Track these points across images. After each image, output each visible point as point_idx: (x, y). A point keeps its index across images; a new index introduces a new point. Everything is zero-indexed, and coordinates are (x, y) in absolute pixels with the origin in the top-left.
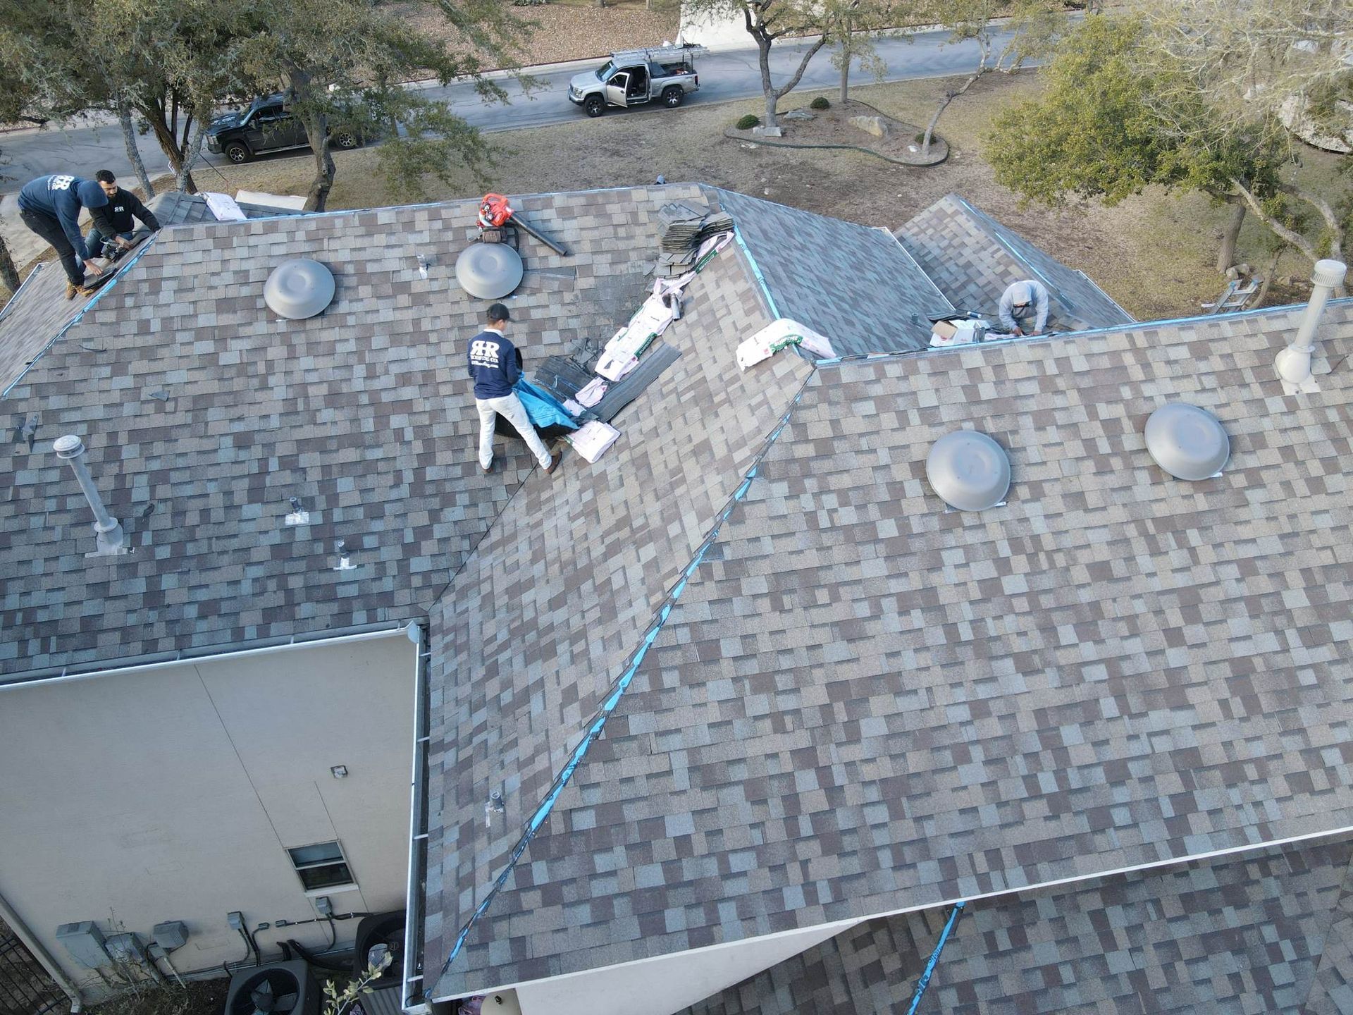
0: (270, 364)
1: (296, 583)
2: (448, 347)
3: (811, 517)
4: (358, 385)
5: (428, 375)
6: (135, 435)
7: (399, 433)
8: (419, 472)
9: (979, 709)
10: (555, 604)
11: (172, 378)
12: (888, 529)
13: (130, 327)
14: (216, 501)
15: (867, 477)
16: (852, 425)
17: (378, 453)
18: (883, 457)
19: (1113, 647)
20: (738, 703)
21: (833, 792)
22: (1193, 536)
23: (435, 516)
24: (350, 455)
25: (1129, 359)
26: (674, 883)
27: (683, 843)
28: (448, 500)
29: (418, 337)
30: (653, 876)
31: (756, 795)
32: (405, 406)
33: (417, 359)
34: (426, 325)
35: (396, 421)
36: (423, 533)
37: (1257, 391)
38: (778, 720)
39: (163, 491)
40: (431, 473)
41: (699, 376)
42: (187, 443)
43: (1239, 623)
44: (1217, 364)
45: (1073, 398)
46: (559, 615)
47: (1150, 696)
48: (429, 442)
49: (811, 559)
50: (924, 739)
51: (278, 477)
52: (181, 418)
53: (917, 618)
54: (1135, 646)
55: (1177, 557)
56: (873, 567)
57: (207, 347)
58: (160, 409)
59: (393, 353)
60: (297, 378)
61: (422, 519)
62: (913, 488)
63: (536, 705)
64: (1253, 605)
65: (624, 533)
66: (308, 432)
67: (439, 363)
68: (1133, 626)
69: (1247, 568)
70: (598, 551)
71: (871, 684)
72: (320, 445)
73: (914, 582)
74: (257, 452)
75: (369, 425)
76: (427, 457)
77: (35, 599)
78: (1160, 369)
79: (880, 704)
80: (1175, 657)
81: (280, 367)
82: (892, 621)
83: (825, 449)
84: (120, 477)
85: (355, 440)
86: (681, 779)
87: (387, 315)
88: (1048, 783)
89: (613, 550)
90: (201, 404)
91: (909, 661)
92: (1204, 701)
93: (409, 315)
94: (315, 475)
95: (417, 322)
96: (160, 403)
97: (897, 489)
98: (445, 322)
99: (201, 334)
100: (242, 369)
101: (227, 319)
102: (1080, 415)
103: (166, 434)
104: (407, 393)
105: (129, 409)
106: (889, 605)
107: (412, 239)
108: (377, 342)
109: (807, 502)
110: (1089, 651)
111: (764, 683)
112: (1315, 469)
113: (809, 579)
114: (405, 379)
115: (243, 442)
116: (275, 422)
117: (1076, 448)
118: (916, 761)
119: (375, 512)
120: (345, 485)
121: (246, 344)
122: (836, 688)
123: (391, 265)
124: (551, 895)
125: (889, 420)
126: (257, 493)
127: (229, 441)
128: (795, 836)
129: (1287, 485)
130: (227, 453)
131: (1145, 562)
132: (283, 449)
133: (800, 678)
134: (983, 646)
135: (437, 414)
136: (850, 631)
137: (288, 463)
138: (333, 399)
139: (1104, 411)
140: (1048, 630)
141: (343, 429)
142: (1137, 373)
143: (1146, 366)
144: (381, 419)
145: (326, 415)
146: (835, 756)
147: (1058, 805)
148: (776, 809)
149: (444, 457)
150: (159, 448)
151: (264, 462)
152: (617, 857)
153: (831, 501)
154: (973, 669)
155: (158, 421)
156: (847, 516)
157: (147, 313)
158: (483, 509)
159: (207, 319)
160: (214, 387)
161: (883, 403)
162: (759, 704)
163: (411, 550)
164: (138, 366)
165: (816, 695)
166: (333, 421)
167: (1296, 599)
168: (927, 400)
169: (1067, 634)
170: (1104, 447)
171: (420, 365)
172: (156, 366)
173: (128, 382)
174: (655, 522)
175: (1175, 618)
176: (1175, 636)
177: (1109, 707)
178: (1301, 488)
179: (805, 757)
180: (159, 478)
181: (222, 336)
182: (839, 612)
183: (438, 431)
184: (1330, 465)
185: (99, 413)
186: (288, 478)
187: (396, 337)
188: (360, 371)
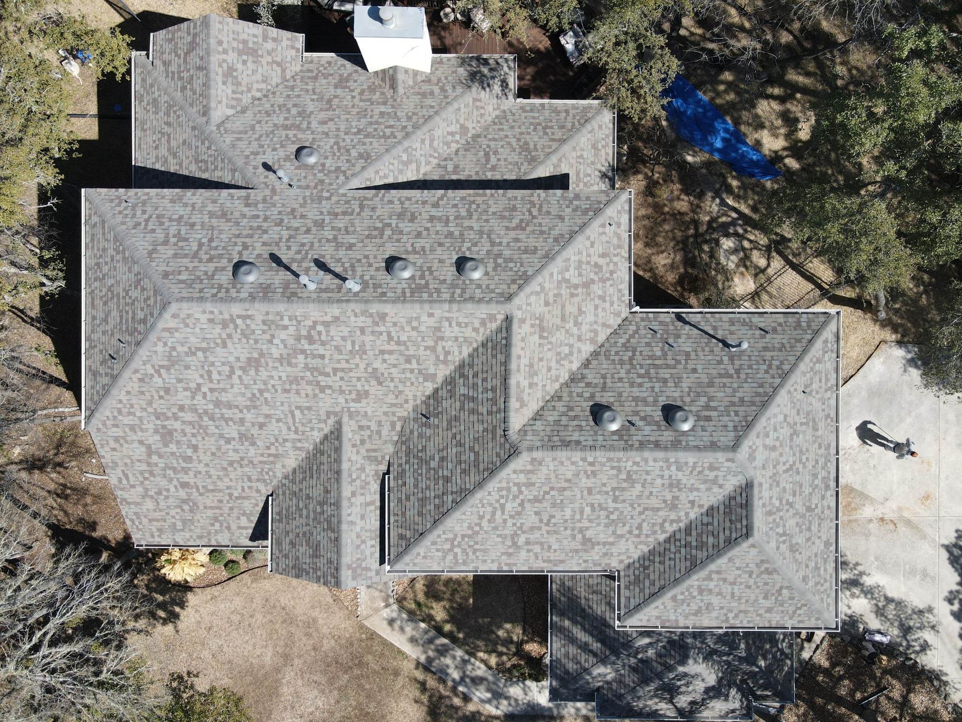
0: (689, 395)
1: (671, 328)
2: (625, 394)
3: (522, 265)
4: (657, 385)
5: (632, 385)
6: (731, 376)
7: (641, 368)
8: (634, 355)
9: (487, 221)
10: (593, 281)
11: (722, 394)
12: (500, 261)
13: (741, 414)
14: (701, 354)
15: (503, 273)
16: (505, 287)
17: (648, 362)
18: (496, 278)
19: (446, 229)
20: (550, 229)
21: (529, 211)
22: (410, 249)
23: (628, 341)
24: (657, 362)
25: (408, 295)
26: (571, 202)
27: (568, 207)
28: (624, 345)
29: (636, 399)
30: (575, 203)
31: (548, 213)
32: (640, 376)
33: (636, 392)
34: (633, 404)
35: (643, 371)
36: (632, 336)
37: (371, 282)
38: (540, 225)
39: (718, 358)
40: (630, 354)
41: (542, 341)
42: (715, 372)
43: (406, 230)
44: (379, 290)
45: (431, 287)
46: (592, 276)
47: (439, 219)
48: (631, 364)
49: (524, 256)
50: (503, 217)
51: (682, 358)
52: (717, 380)
53: (498, 241)
54: (438, 228)
55: (417, 245)
56: (507, 253)
57: (712, 404)
58: (724, 384)
59: (645, 395)
60: (679, 389)
61: (632, 340)
62: (490, 269)
63: (601, 251)
64: (401, 232)
65: (573, 290)
66: (674, 371)
67: (628, 390)
68: (437, 233)
69: (398, 241)
70: (580, 290)
71: (514, 229)
72: (668, 366)
73: (496, 248)
74: (690, 367)
75: (652, 371)
76: (631, 359)
77: (750, 332)
78: (399, 291)
79: (514, 225)
80: (429, 225)
81: (685, 394)
82: (505, 241)
83: (514, 281)
84: (733, 364)
85: (656, 366)
86: (567, 218)
87: (648, 409)
88: (474, 206)
89: (576, 286)
90: (711, 384)
91: (502, 233)
92: (425, 216)
93: (639, 408)
94: (669, 357)
95: (637, 405)
96: (725, 386)
97: (495, 269)
98: (626, 404)
99: (715, 409)
100: (698, 395)
101: (707, 413)
102: (431, 282)
103: (721, 376)
104: (640, 380)
105: (735, 385)
106: (504, 244)
107: (640, 438)
108: (651, 399)
109: (522, 269)
110: (452, 229)
111: (542, 232)
112: (364, 261)
113: (526, 252)
114: (640, 385)
115: (694, 371)
116: (685, 376)
117: (435, 274)
118: (507, 214)
119: (648, 344)
120: (659, 353)
121: (698, 403)
122: (524, 229)
123: (648, 428)
124: (600, 202)
125: (492, 287)
126: (687, 354)
127: (700, 371)
128: (541, 205)
129: (375, 257)
130: (699, 368)
131: (427, 246)
132: (681, 366)
133: (533, 232)
134: (481, 233)
135: (628, 372)
136: (517, 240)
137: (678, 362)
138: (665, 381)
139: (423, 282)
140: (461, 235)
141: (661, 371)
142: (407, 291)
143: (404, 292)
144: (648, 373)
145: (668, 376)
146: (527, 217)
147: (473, 202)
148: (544, 210)
149: (626, 358)
150: (723, 372)
151: (687, 363)
152: (583, 207)
153: (515, 269)
154: (486, 229)
155: (725, 380)
156: (511, 265)
157: (736, 419)
158: (612, 341)
159: (714, 414)
160: (707, 390)
161: (493, 291)
162: (544, 229)
163: (636, 332)
164: (736, 400)
165: (529, 229)
166: (665, 373)
167: (388, 232)
168: (478, 291)
169: (457, 233)
170: (427, 273)
171: (634, 389)
172: (729, 399)
173: (738, 394)
174: (564, 285)
175: (425, 233)
176: (427, 229)
177: (451, 218)
178: (371, 257)
179: (534, 217)
180: (720, 362)
181: (707, 407)
182: (519, 244)
183: (628, 367)
184: (359, 261)
185: (745, 385)
186: (678, 358)
187: (644, 400)
188: (657, 390)
